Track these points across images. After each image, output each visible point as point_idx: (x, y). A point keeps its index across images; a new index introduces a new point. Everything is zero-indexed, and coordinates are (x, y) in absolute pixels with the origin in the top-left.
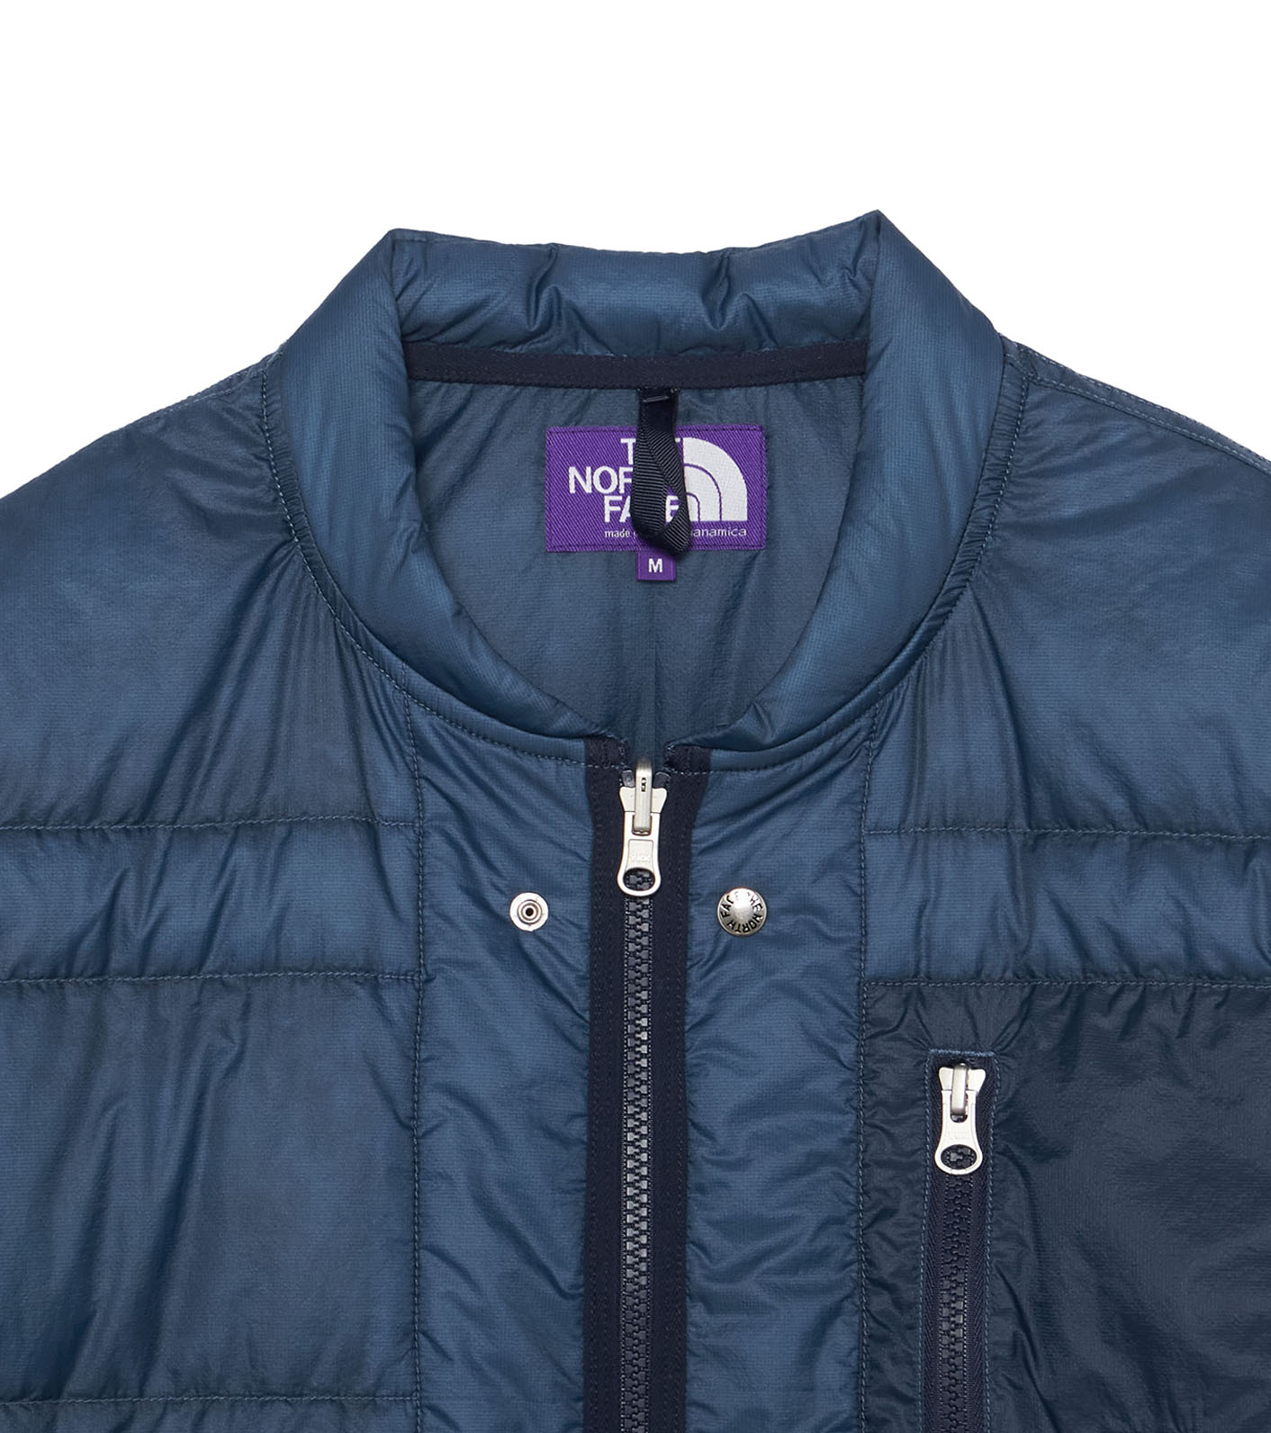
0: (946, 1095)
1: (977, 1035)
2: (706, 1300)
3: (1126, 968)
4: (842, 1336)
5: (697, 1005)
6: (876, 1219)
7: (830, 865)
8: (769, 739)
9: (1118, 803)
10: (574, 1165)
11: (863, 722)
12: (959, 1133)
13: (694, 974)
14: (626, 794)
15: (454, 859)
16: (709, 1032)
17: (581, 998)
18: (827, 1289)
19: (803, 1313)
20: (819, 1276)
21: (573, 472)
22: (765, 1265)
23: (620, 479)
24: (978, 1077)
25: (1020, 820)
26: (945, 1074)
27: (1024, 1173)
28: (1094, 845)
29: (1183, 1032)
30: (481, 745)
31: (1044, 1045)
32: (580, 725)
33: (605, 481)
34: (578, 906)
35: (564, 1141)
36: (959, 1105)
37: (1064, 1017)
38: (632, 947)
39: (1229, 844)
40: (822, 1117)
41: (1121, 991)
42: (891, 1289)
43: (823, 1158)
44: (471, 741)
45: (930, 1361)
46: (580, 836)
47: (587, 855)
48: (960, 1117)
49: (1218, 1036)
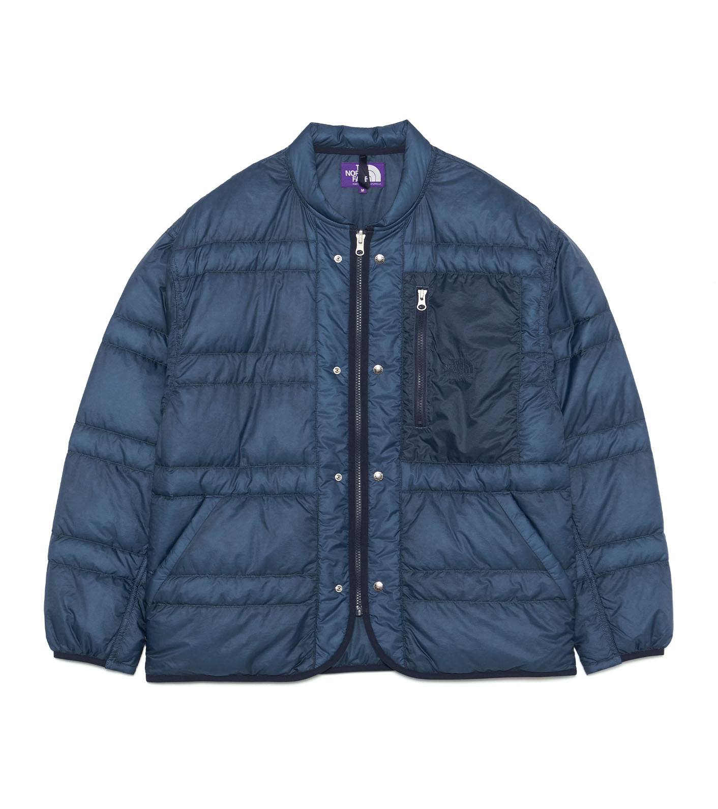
0: (419, 295)
1: (425, 282)
2: (372, 334)
3: (455, 270)
4: (399, 342)
5: (371, 277)
6: (405, 319)
7: (397, 250)
8: (386, 225)
9: (453, 238)
10: (347, 308)
11: (404, 222)
12: (422, 302)
13: (370, 271)
14: (357, 236)
15: (324, 248)
16: (373, 282)
17: (348, 276)
18: (396, 332)
19: (392, 337)
20: (394, 330)
21: (346, 171)
22: (384, 328)
23: (356, 173)
24: (425, 292)
25: (434, 241)
26: (419, 291)
27: (434, 310)
28: (449, 246)
29: (465, 283)
30: (329, 226)
31: (438, 285)
32: (348, 222)
33: (353, 173)
34: (348, 258)
35: (345, 304)
36: (422, 297)
37: (442, 280)
38: (358, 266)
39: (475, 246)
40: (395, 299)
41: (453, 275)
42: (408, 332)
43: (396, 307)
44: (327, 225)
45: (416, 346)
46: (348, 244)
47: (349, 247)
48: (422, 299)
49: (472, 283)
